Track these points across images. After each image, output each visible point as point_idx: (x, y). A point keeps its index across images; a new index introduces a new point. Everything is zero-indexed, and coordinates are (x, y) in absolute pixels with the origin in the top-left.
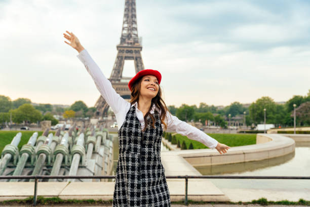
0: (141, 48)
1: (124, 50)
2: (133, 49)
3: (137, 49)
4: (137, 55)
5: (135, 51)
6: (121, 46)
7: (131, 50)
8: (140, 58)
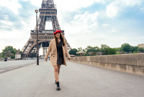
0: (56, 10)
1: (44, 12)
2: (51, 11)
3: (53, 11)
4: (54, 15)
5: (52, 12)
6: (42, 9)
7: (49, 12)
8: (56, 17)
